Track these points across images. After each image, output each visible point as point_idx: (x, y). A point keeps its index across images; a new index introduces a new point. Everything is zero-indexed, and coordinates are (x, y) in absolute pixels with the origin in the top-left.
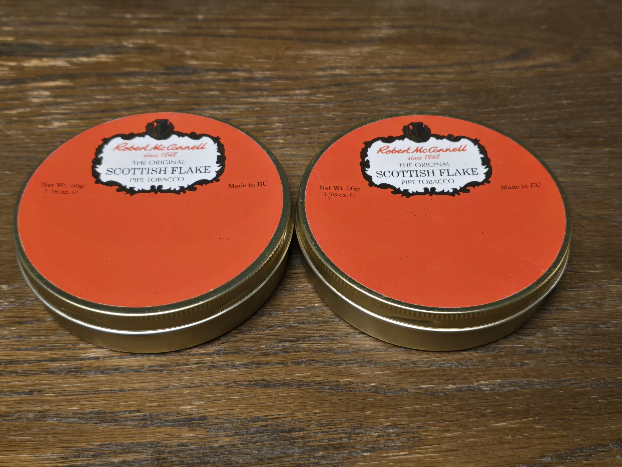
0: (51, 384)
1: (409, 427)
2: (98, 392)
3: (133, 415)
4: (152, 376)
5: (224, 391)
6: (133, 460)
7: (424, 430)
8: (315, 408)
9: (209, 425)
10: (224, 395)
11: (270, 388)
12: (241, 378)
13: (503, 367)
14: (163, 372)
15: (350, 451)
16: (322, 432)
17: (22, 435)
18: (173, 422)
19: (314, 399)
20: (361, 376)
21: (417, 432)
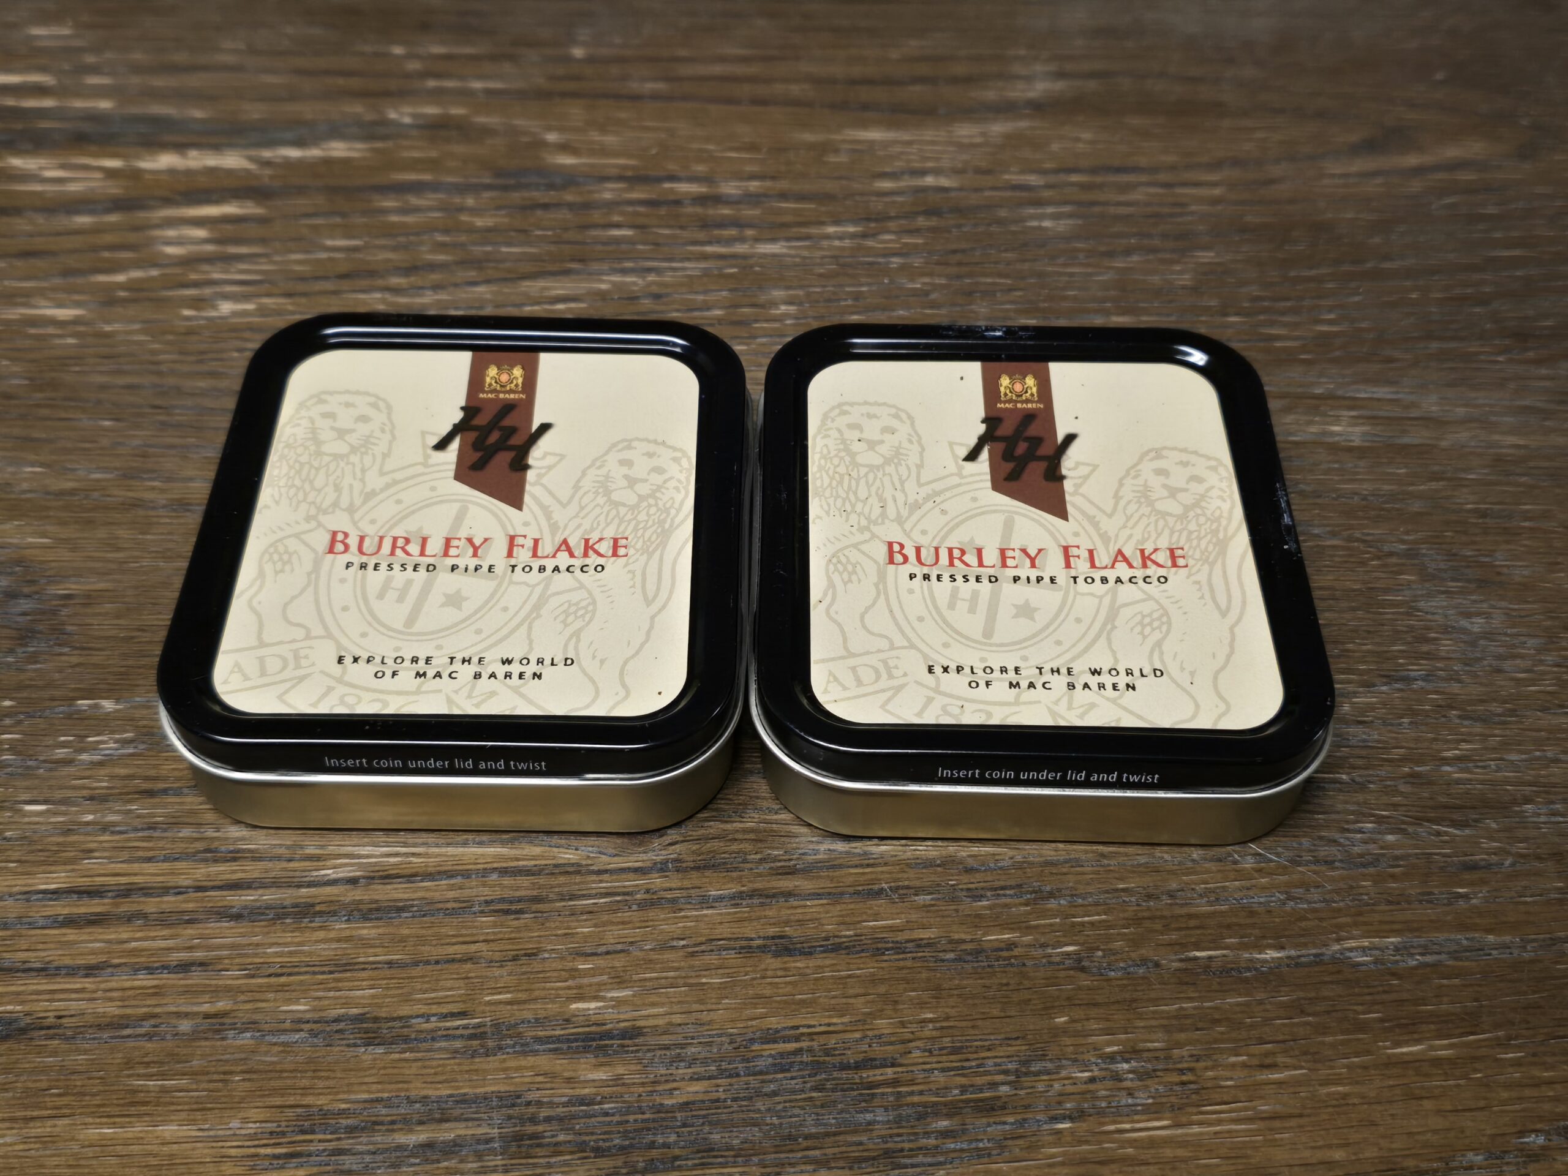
0: (232, 947)
1: (1171, 1058)
2: (356, 967)
3: (448, 1024)
4: (495, 926)
5: (683, 964)
6: (454, 1141)
7: (1210, 1063)
8: (922, 1008)
9: (649, 1050)
10: (683, 974)
11: (802, 957)
12: (725, 931)
13: (1404, 905)
14: (522, 916)
15: (1019, 1117)
16: (943, 1070)
17: (162, 1076)
18: (553, 1042)
19: (916, 985)
20: (1037, 927)
21: (1191, 1070)
